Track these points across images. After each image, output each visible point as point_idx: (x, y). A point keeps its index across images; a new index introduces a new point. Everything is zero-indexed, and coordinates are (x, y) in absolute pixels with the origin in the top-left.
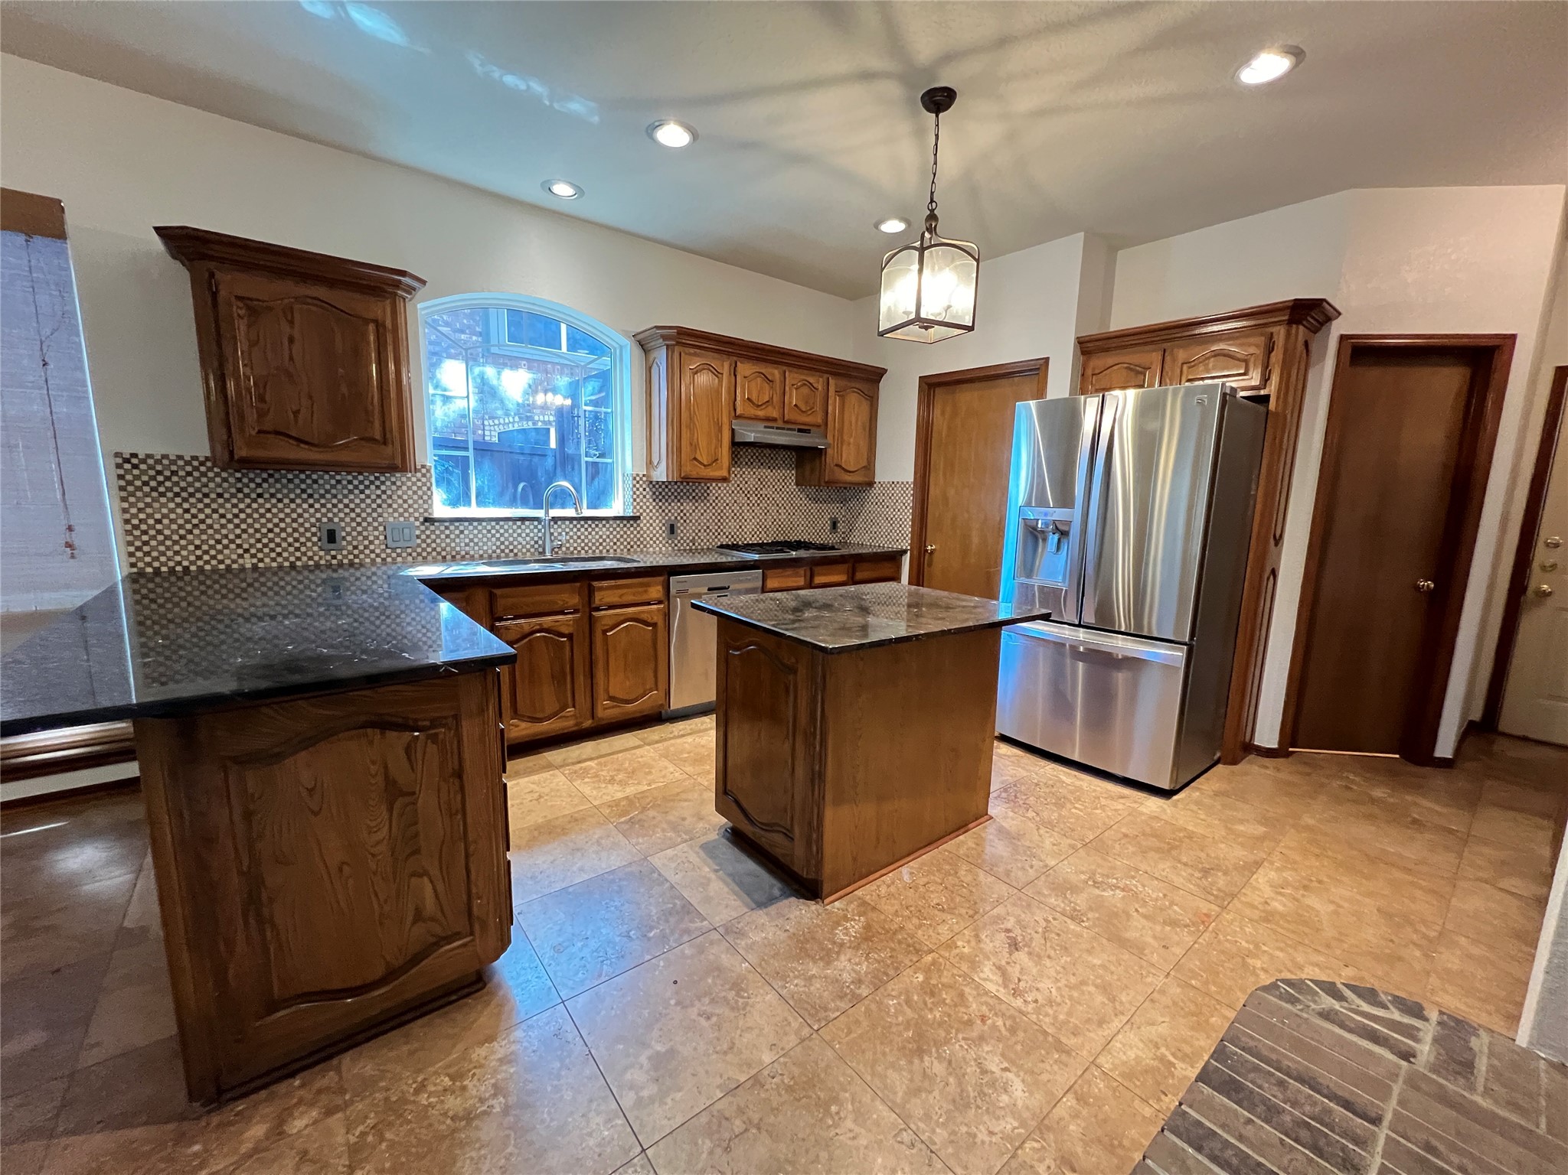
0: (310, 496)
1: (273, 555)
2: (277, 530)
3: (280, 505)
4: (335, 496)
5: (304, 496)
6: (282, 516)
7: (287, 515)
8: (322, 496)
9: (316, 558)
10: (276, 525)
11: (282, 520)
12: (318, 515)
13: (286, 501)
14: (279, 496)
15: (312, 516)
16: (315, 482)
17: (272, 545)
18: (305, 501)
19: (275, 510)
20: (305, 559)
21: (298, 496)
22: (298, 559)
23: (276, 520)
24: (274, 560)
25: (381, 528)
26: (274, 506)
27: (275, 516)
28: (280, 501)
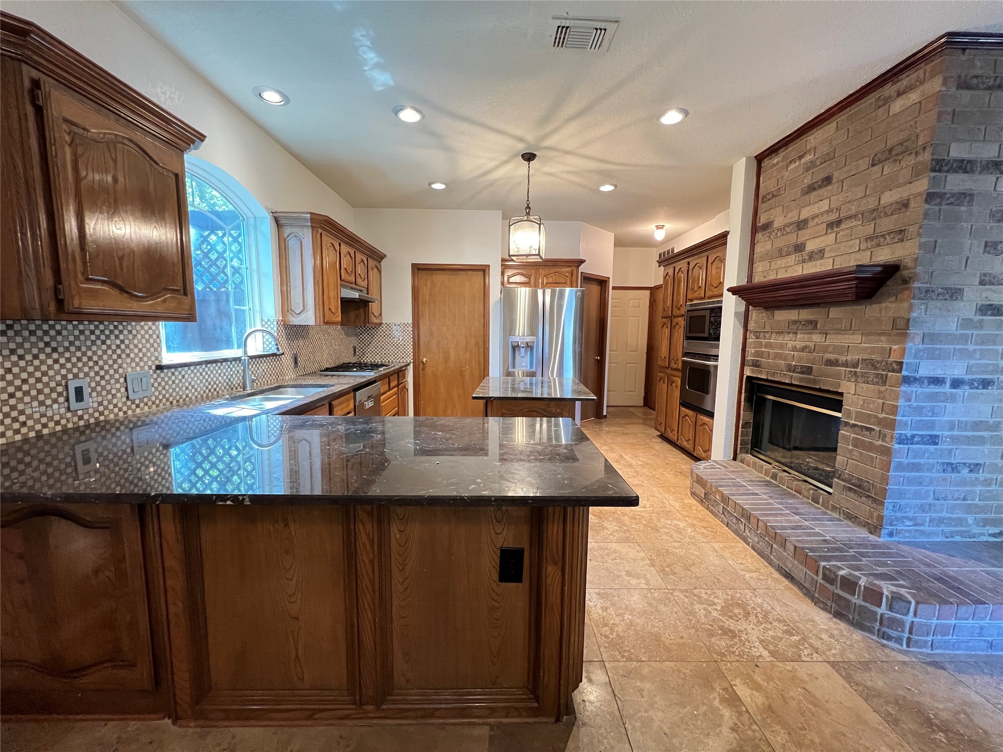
0: (55, 350)
1: (16, 426)
2: (19, 394)
3: (22, 363)
4: (79, 349)
5: (48, 350)
6: (24, 376)
7: (31, 375)
8: (67, 349)
9: (63, 422)
10: (19, 388)
11: (25, 381)
12: (64, 372)
13: (29, 357)
14: (20, 352)
15: (58, 373)
16: (59, 333)
17: (14, 414)
18: (49, 356)
19: (16, 370)
20: (51, 424)
21: (41, 350)
22: (45, 426)
23: (18, 382)
24: (17, 432)
25: (122, 380)
26: (15, 364)
27: (16, 376)
28: (21, 357)
